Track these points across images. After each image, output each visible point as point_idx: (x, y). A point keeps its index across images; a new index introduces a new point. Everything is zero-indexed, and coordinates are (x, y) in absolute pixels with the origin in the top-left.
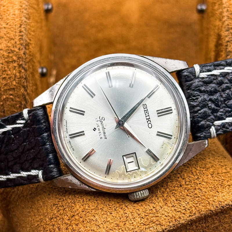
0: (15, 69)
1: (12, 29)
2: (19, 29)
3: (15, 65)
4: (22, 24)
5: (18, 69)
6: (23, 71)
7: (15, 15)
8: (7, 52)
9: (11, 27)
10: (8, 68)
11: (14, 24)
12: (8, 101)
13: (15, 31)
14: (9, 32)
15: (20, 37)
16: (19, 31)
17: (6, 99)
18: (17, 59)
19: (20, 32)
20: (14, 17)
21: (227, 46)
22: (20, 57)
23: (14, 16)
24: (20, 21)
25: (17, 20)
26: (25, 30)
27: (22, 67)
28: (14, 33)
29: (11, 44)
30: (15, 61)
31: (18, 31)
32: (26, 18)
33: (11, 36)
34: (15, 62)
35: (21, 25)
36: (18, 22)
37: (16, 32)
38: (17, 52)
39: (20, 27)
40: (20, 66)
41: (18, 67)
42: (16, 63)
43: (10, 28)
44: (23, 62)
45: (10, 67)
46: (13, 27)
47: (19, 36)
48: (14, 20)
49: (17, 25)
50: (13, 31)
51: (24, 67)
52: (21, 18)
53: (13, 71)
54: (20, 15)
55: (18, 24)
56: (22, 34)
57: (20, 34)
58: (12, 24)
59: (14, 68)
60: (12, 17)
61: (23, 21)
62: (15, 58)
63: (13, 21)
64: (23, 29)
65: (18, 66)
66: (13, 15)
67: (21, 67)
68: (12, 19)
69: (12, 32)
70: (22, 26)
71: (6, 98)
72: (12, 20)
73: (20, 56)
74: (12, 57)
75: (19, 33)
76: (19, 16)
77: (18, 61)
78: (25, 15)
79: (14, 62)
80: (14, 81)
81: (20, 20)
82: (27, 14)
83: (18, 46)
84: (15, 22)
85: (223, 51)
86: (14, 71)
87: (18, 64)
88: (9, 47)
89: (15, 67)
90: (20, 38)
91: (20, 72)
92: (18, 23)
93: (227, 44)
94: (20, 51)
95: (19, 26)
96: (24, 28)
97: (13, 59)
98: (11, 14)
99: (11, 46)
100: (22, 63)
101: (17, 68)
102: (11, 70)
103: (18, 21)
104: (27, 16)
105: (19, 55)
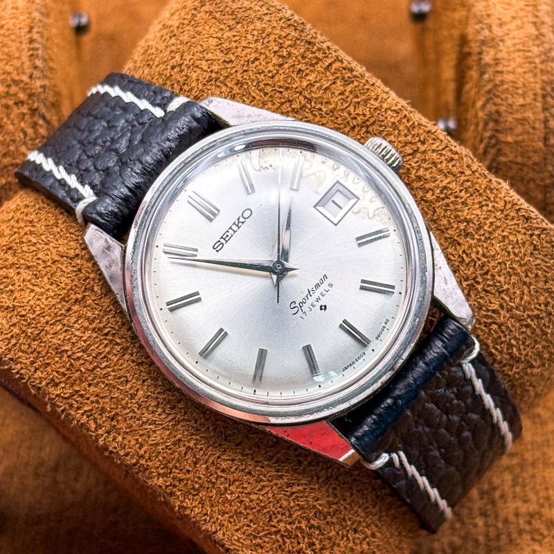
0: (23, 119)
1: (13, 37)
2: (28, 36)
3: (24, 110)
4: (32, 25)
5: (30, 120)
6: (41, 122)
7: (17, 9)
8: (5, 84)
9: (10, 32)
10: (8, 118)
11: (15, 27)
12: (10, 190)
13: (19, 40)
14: (5, 42)
15: (31, 52)
16: (28, 41)
17: (7, 187)
18: (27, 97)
19: (31, 41)
20: (15, 14)
21: (480, 53)
22: (33, 94)
23: (14, 11)
24: (30, 21)
25: (22, 18)
26: (42, 36)
27: (40, 115)
28: (18, 45)
29: (12, 68)
30: (22, 103)
31: (25, 40)
32: (42, 14)
33: (12, 51)
34: (23, 105)
35: (31, 28)
36: (24, 23)
37: (21, 42)
38: (26, 84)
39: (30, 31)
40: (34, 111)
41: (30, 115)
42: (26, 106)
43: (8, 36)
44: (40, 104)
45: (12, 116)
46: (14, 32)
47: (29, 51)
48: (17, 19)
49: (24, 29)
50: (14, 41)
51: (43, 114)
52: (30, 13)
53: (20, 124)
54: (27, 9)
55: (25, 27)
56: (36, 45)
57: (31, 46)
58: (12, 28)
59: (21, 116)
60: (11, 14)
61: (34, 19)
62: (22, 96)
63: (14, 20)
64: (36, 36)
65: (29, 112)
66: (13, 8)
67: (37, 115)
68: (11, 16)
69: (14, 44)
70: (35, 30)
71: (6, 184)
72: (11, 18)
73: (33, 91)
74: (15, 95)
75: (28, 45)
76: (26, 11)
77: (30, 102)
78: (39, 7)
79: (20, 105)
80: (24, 146)
81: (28, 18)
82: (43, 6)
83: (28, 71)
84: (18, 22)
85: (473, 66)
86: (23, 124)
87: (30, 109)
88: (9, 73)
89: (24, 114)
90: (32, 55)
91: (34, 126)
92: (25, 25)
93: (480, 51)
94: (33, 82)
95: (27, 30)
96: (38, 32)
97: (19, 98)
98: (10, 7)
99: (12, 71)
100: (38, 106)
101: (27, 117)
102: (15, 122)
103: (24, 20)
104: (43, 10)
105: (31, 89)
